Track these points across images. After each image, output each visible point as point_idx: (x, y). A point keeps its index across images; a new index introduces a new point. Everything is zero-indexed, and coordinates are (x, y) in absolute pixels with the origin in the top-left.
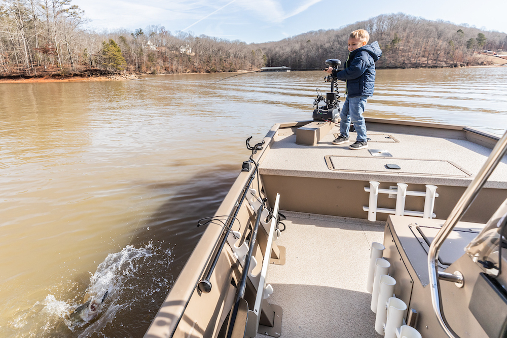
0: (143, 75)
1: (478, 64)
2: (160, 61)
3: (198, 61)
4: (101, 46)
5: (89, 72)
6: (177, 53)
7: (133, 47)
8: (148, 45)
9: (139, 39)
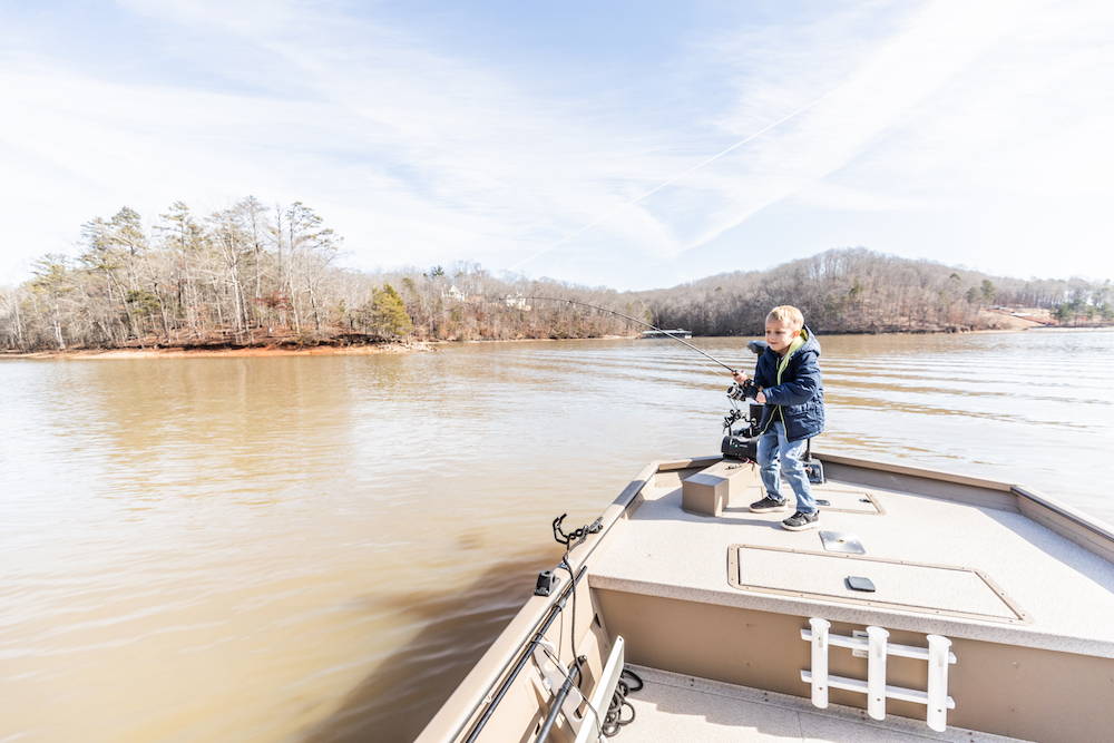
0: (442, 342)
1: (988, 328)
2: (472, 320)
3: (536, 319)
4: (369, 295)
5: (346, 339)
6: (501, 307)
7: (425, 296)
8: (452, 294)
9: (437, 282)
